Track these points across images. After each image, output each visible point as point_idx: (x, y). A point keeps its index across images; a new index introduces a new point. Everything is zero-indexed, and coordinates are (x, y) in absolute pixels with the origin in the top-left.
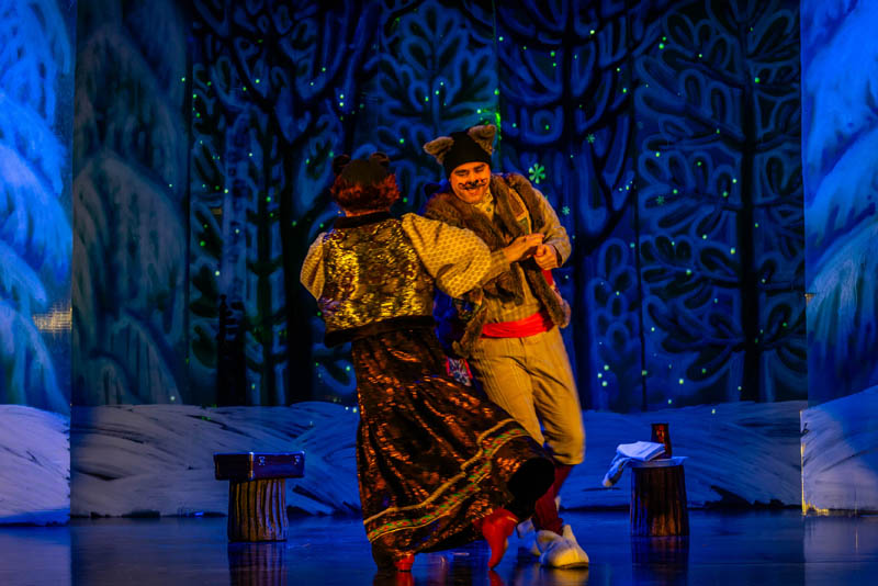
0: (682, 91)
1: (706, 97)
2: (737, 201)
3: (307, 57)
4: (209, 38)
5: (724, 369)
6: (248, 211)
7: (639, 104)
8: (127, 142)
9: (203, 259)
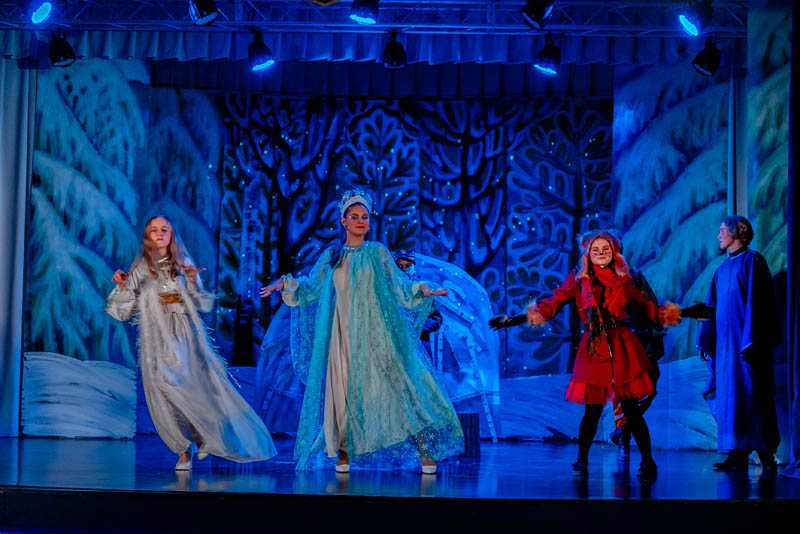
0: (537, 175)
1: (552, 180)
2: (569, 246)
3: (299, 143)
4: (235, 128)
5: (557, 353)
6: (258, 242)
7: (510, 182)
8: (180, 193)
9: (228, 271)
